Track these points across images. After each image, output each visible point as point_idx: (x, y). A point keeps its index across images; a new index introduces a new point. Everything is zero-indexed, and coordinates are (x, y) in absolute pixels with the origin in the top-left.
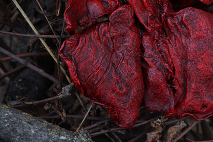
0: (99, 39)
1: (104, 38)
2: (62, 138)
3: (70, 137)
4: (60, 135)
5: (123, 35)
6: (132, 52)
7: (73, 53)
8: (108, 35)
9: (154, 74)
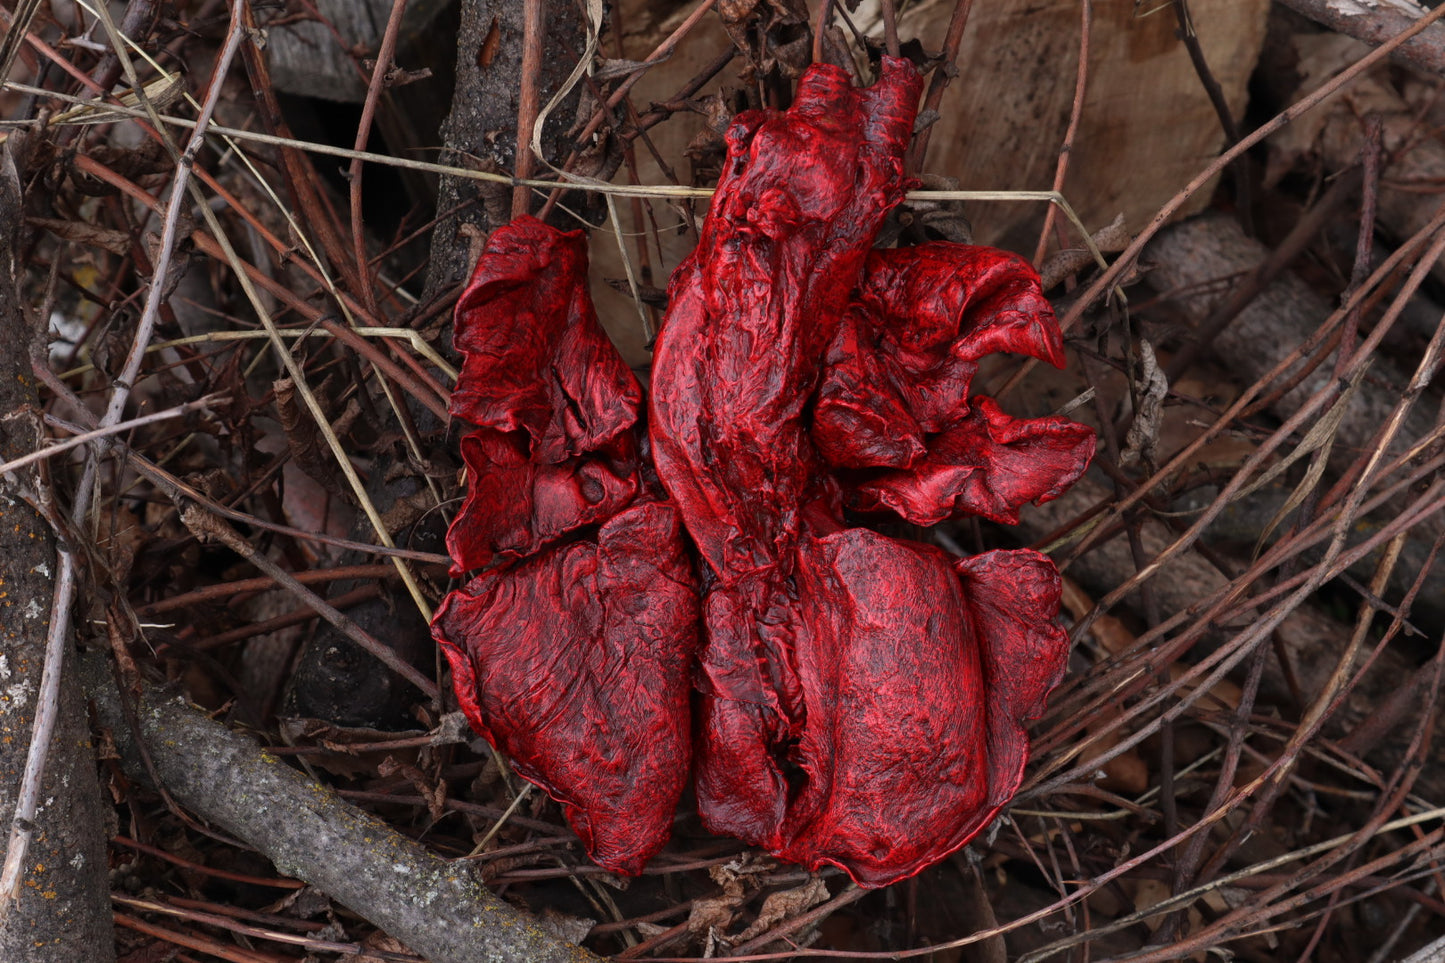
0: (559, 593)
1: (576, 592)
2: (400, 869)
3: (421, 872)
4: (393, 859)
5: (639, 589)
6: (658, 644)
7: (472, 630)
8: (589, 582)
9: (730, 722)
